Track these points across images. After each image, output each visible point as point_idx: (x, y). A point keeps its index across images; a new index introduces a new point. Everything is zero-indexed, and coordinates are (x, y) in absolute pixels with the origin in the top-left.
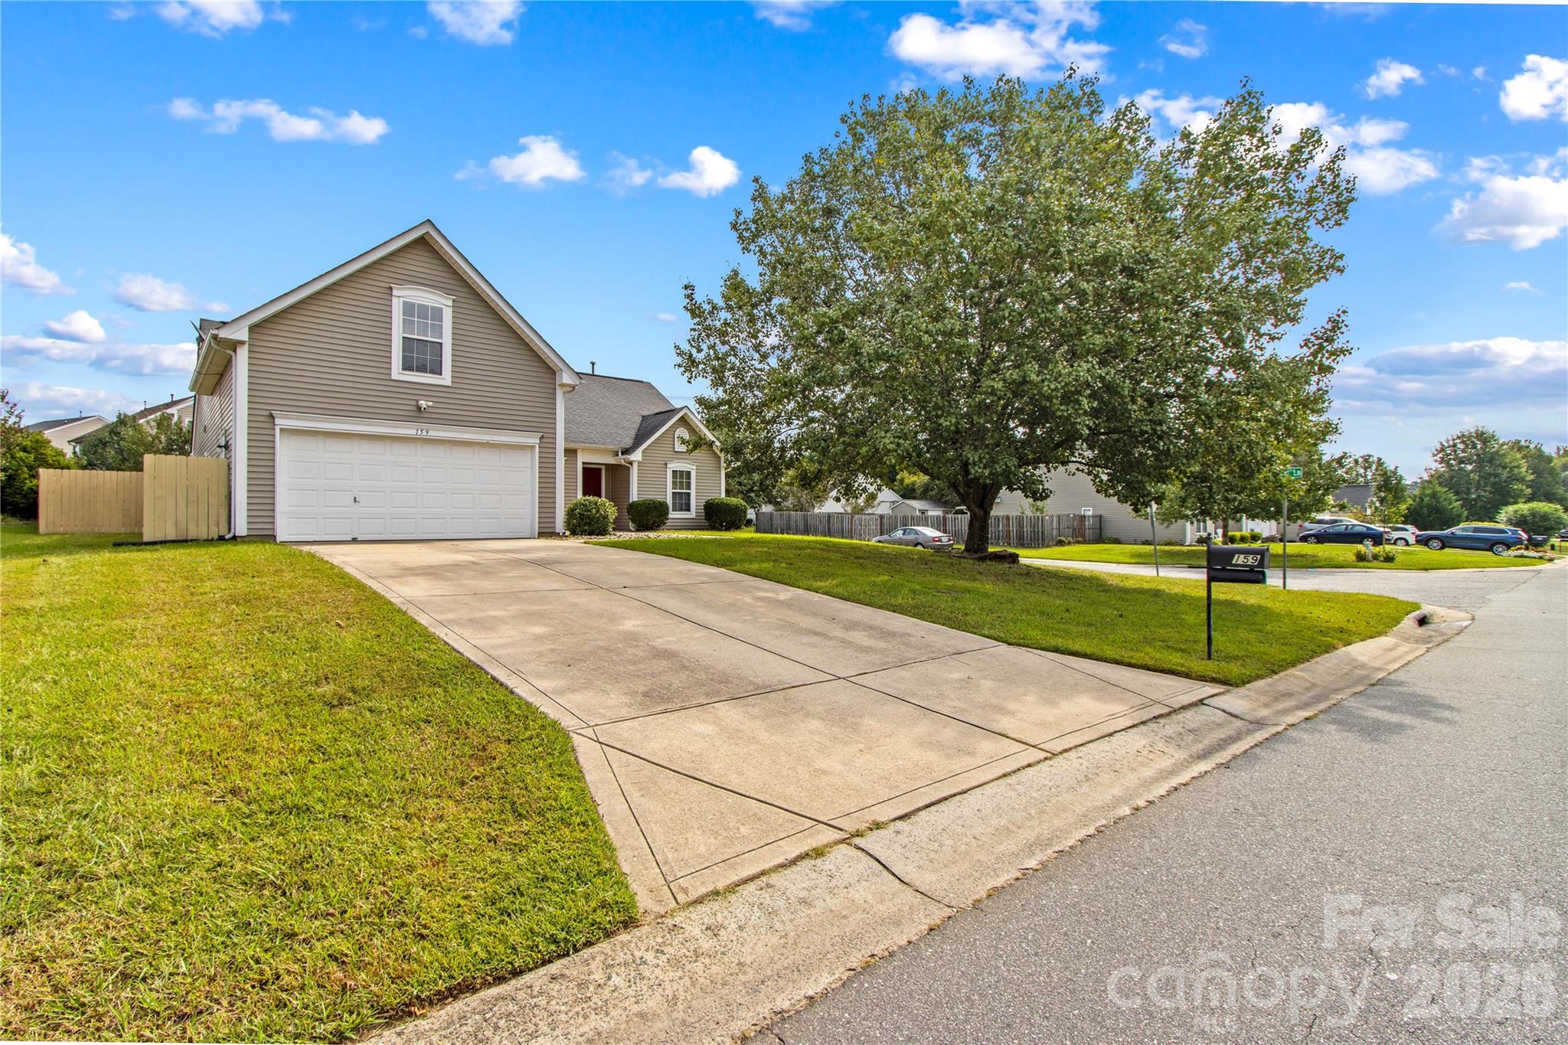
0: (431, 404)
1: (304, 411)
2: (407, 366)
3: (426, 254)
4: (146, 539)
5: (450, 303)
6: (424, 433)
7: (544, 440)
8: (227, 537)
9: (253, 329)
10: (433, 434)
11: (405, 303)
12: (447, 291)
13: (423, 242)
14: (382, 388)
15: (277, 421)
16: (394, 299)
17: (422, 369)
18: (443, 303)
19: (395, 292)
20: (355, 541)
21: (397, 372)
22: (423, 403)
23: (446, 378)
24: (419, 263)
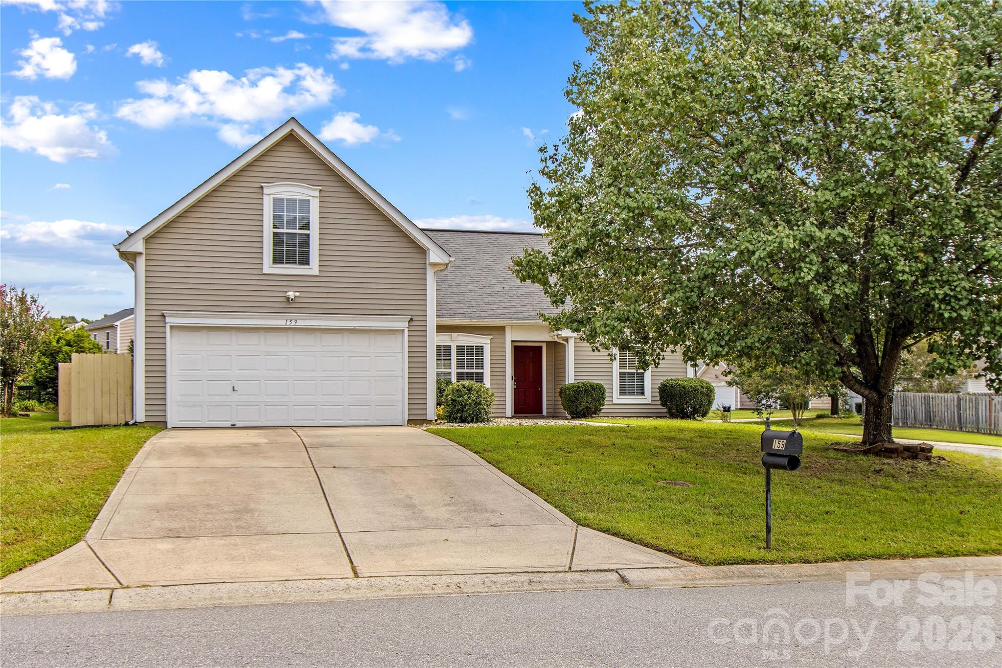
0: (297, 294)
1: (190, 309)
2: (278, 259)
3: (294, 149)
4: (73, 425)
5: (317, 194)
6: (293, 323)
7: (414, 323)
8: (130, 423)
9: (148, 240)
10: (301, 323)
11: (274, 199)
12: (312, 183)
13: (291, 137)
14: (255, 283)
15: (168, 320)
16: (265, 197)
17: (291, 261)
18: (310, 194)
19: (266, 191)
20: (233, 426)
21: (268, 266)
22: (291, 294)
23: (314, 268)
24: (289, 158)
